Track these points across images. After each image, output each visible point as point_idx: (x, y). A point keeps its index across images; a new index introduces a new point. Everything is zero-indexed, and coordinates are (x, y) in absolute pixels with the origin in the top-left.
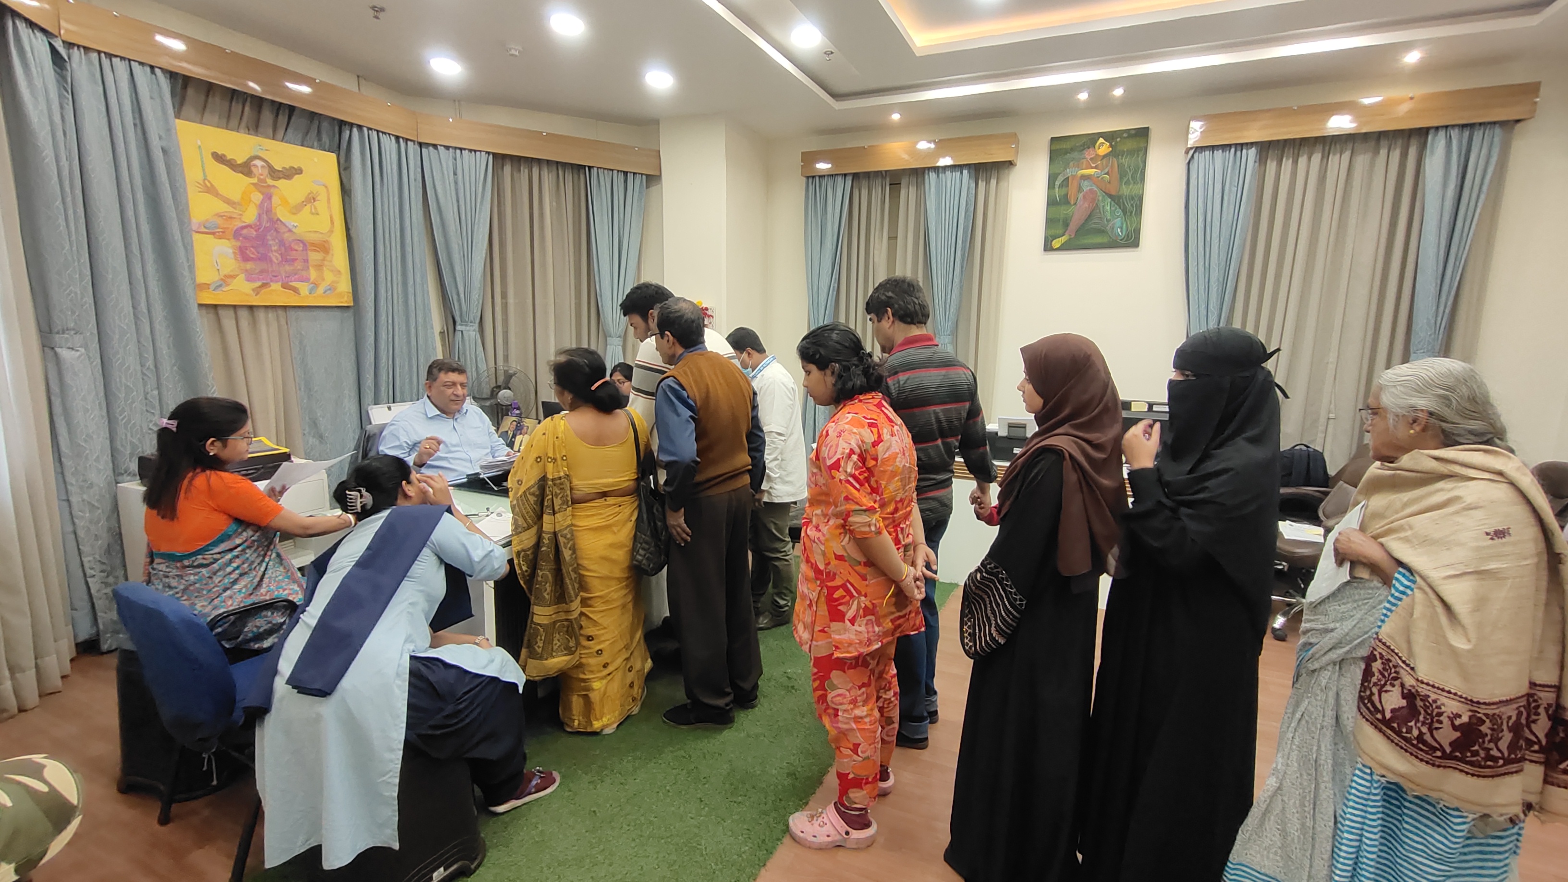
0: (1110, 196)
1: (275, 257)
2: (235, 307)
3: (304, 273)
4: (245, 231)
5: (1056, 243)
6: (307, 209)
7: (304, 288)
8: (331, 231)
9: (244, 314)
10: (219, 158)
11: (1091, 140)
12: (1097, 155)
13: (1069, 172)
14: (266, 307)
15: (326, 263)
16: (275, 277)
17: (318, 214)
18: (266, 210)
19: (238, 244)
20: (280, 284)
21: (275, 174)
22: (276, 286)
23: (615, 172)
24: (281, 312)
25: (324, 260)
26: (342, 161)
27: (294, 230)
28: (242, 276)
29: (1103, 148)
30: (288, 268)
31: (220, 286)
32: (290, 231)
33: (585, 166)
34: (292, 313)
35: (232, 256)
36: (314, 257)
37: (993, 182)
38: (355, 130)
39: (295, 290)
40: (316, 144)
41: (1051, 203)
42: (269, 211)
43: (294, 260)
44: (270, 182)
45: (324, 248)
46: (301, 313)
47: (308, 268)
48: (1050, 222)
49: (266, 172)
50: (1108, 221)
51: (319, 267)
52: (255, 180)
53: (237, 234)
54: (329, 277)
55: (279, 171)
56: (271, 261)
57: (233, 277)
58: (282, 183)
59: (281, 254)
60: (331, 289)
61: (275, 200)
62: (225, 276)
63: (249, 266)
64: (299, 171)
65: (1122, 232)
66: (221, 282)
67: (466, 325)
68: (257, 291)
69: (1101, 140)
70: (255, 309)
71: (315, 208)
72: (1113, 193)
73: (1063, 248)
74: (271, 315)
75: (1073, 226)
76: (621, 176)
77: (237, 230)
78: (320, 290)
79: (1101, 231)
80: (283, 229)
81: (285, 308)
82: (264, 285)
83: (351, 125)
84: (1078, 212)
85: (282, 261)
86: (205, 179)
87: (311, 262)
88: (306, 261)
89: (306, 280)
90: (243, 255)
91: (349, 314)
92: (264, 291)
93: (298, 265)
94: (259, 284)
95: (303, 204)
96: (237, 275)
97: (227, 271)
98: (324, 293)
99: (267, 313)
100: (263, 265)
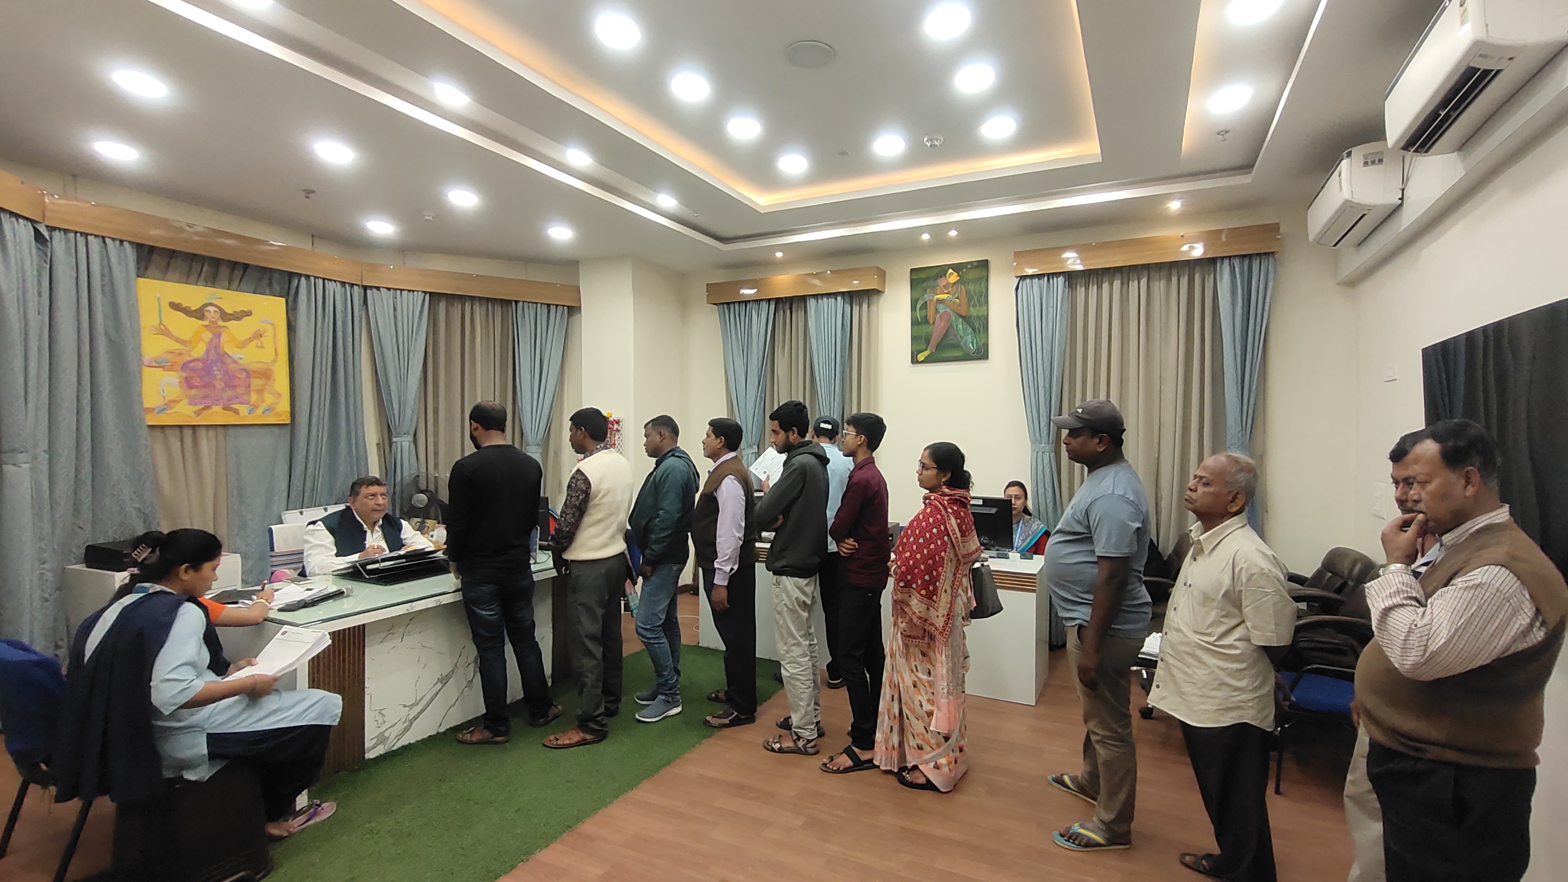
0: (961, 316)
1: (219, 385)
2: (179, 427)
3: (245, 397)
4: (192, 364)
5: (921, 357)
6: (253, 344)
7: (243, 409)
8: (275, 361)
9: (187, 432)
10: (175, 306)
11: (942, 271)
12: (948, 283)
13: (927, 297)
14: (208, 426)
15: (267, 387)
16: (217, 401)
17: (263, 347)
18: (215, 347)
19: (185, 375)
20: (221, 406)
21: (225, 316)
22: (217, 409)
23: (539, 305)
24: (220, 430)
25: (265, 385)
26: (290, 303)
27: (239, 361)
28: (186, 401)
29: (953, 277)
30: (230, 393)
31: (164, 409)
32: (235, 362)
33: (511, 301)
34: (231, 431)
35: (178, 384)
36: (256, 383)
37: (865, 306)
38: (303, 279)
39: (236, 411)
40: (267, 291)
41: (915, 323)
42: (217, 347)
43: (237, 386)
44: (220, 323)
45: (267, 375)
46: (241, 431)
47: (250, 392)
48: (914, 339)
49: (218, 315)
50: (961, 337)
51: (260, 392)
52: (206, 323)
53: (185, 367)
54: (269, 399)
55: (230, 314)
56: (214, 387)
57: (177, 402)
58: (231, 324)
59: (225, 382)
60: (269, 410)
61: (224, 338)
62: (170, 401)
63: (193, 392)
64: (249, 314)
65: (973, 346)
66: (165, 407)
67: (402, 438)
68: (198, 413)
69: (951, 271)
70: (196, 428)
71: (261, 343)
72: (963, 314)
73: (926, 361)
74: (211, 433)
75: (934, 342)
76: (545, 307)
77: (185, 363)
78: (259, 411)
79: (957, 346)
80: (229, 361)
81: (224, 426)
82: (206, 408)
83: (300, 275)
84: (936, 331)
85: (225, 388)
86: (161, 323)
87: (252, 388)
88: (248, 386)
89: (247, 403)
90: (188, 383)
91: (286, 430)
92: (205, 412)
93: (240, 390)
94: (201, 407)
95: (250, 340)
96: (181, 400)
97: (171, 397)
98: (263, 413)
99: (207, 431)
100: (207, 391)
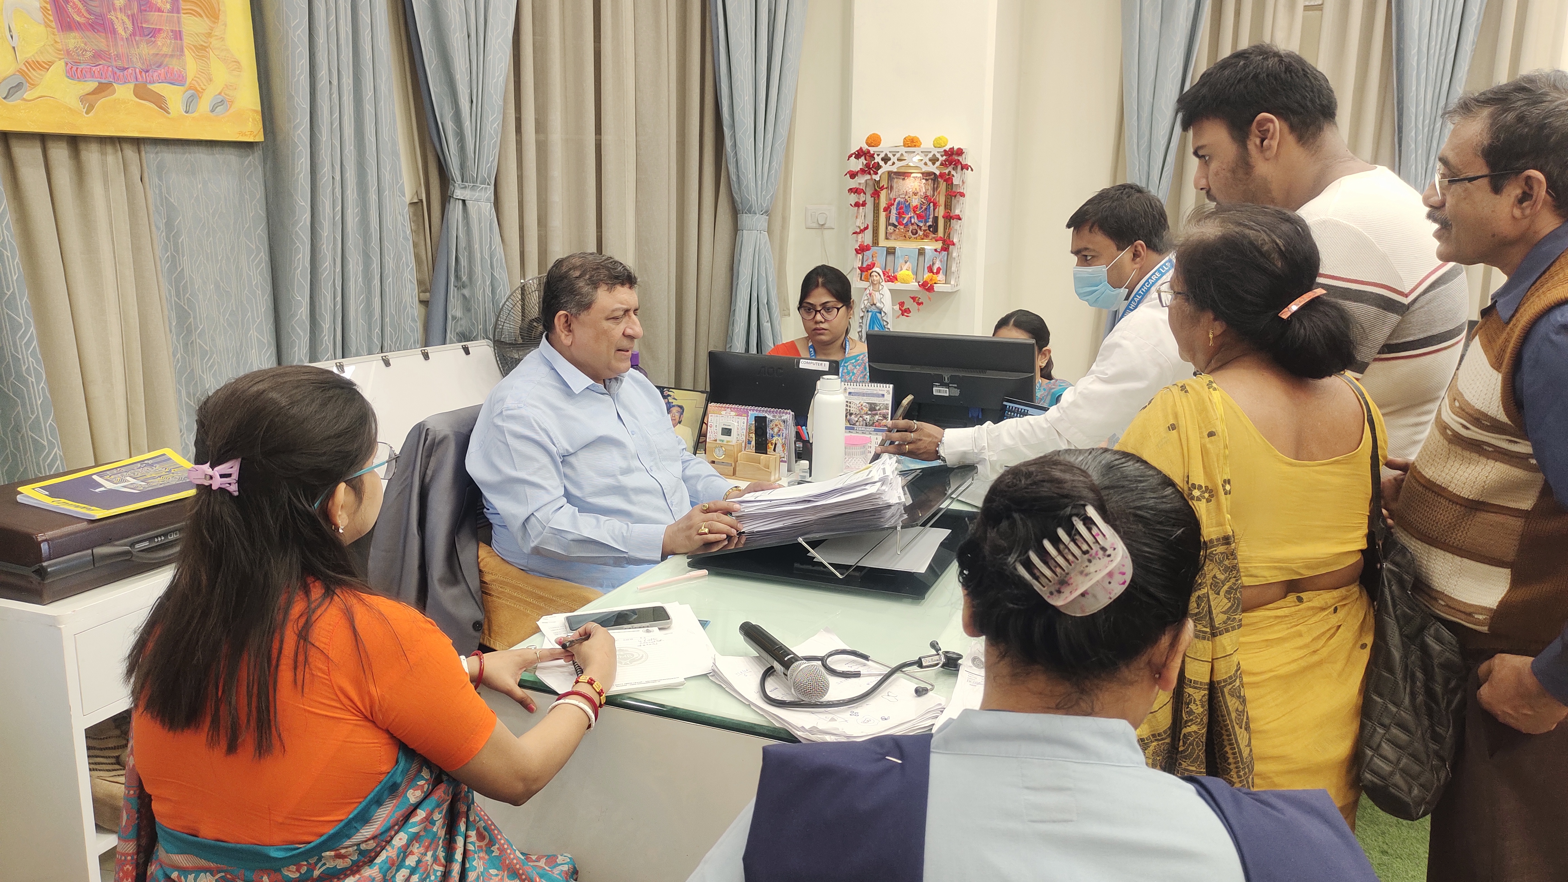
1: (122, 23)
2: (43, 139)
3: (175, 65)
7: (174, 95)
9: (60, 154)
14: (104, 141)
15: (213, 41)
16: (121, 73)
20: (131, 86)
22: (124, 92)
24: (130, 152)
25: (209, 35)
28: (59, 67)
30: (145, 50)
31: (19, 86)
34: (151, 156)
35: (39, 16)
39: (160, 102)
43: (155, 33)
46: (168, 156)
47: (182, 51)
51: (202, 50)
54: (220, 75)
56: (114, 32)
57: (45, 66)
59: (133, 18)
60: (221, 103)
62: (27, 63)
63: (73, 40)
66: (19, 79)
67: (473, 188)
68: (89, 101)
70: (82, 146)
74: (112, 158)
78: (204, 105)
81: (137, 142)
82: (103, 89)
85: (133, 34)
87: (187, 40)
88: (178, 35)
89: (178, 80)
91: (254, 159)
92: (102, 102)
93: (164, 44)
94: (91, 85)
96: (50, 64)
97: (29, 52)
98: (212, 111)
99: (103, 154)
100: (100, 42)
